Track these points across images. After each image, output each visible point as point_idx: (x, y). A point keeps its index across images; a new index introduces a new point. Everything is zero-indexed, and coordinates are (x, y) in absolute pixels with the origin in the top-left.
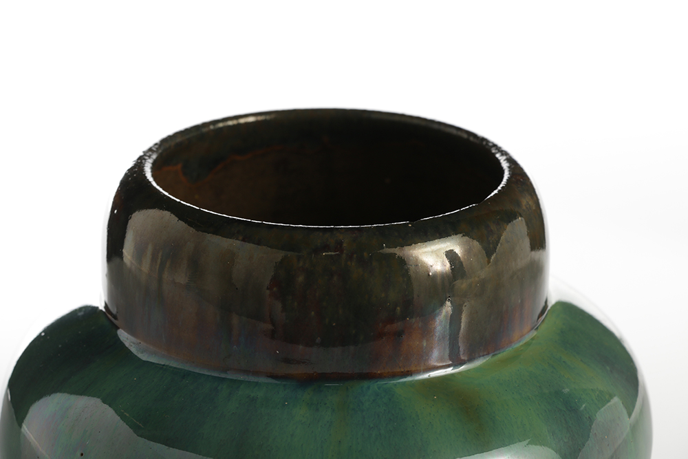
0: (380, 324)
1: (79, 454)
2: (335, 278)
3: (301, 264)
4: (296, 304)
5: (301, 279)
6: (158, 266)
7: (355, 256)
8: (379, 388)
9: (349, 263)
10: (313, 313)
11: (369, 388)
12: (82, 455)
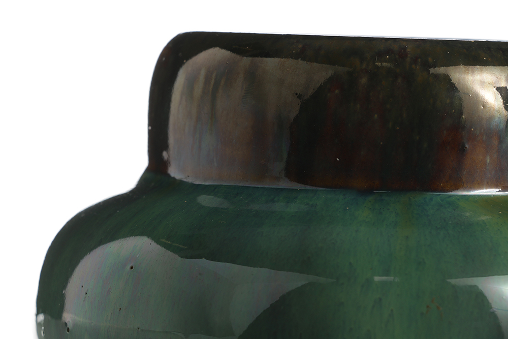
0: (445, 132)
1: (128, 267)
2: (400, 80)
3: (364, 66)
4: (358, 106)
5: (364, 80)
6: (211, 87)
7: (419, 60)
8: (442, 200)
9: (414, 66)
10: (376, 116)
11: (431, 199)
12: (132, 268)
